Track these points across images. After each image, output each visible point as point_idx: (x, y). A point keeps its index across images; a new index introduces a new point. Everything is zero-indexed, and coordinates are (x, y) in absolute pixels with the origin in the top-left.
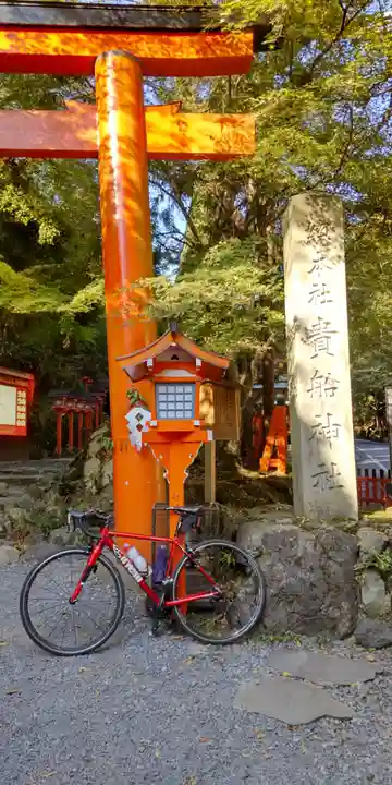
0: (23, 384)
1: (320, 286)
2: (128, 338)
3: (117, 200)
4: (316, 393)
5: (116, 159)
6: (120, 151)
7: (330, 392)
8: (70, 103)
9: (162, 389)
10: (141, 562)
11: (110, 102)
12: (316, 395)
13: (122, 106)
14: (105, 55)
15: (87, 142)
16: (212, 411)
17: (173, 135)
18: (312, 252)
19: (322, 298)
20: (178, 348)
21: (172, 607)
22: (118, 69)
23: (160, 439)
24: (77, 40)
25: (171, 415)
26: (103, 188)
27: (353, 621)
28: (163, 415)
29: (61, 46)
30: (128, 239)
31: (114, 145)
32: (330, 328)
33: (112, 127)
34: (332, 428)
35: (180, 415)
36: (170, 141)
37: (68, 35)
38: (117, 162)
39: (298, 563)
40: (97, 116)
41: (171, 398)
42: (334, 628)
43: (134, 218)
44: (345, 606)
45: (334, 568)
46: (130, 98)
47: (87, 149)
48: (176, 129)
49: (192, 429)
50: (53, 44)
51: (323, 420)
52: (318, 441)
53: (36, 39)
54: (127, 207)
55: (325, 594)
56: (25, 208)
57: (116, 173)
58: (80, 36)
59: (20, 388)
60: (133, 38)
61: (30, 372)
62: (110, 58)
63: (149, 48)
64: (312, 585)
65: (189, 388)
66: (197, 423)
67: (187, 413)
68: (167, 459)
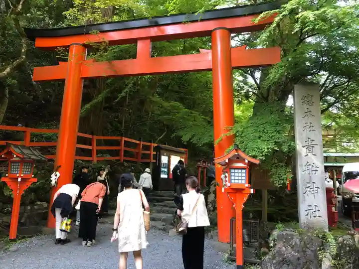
1: (309, 124)
4: (307, 172)
7: (314, 172)
9: (233, 171)
12: (307, 174)
14: (215, 29)
18: (305, 109)
19: (310, 130)
20: (238, 155)
23: (231, 191)
25: (236, 181)
28: (233, 181)
32: (313, 143)
35: (240, 182)
41: (236, 174)
47: (207, 68)
49: (245, 188)
51: (310, 185)
57: (220, 78)
65: (244, 171)
66: (247, 185)
67: (243, 182)
68: (235, 199)
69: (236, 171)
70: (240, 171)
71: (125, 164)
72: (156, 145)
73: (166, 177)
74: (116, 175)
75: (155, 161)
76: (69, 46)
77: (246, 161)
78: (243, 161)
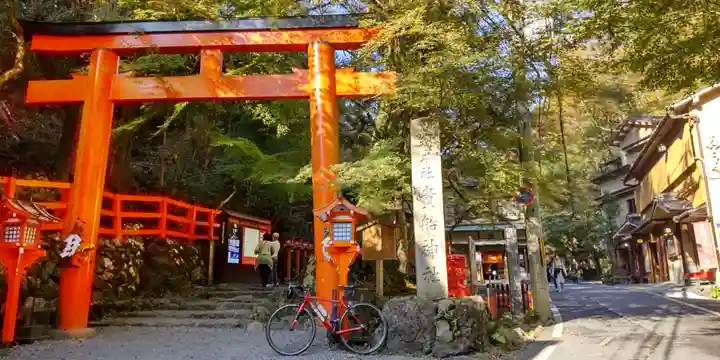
0: (263, 227)
1: (427, 170)
2: (324, 198)
3: (320, 123)
4: (425, 228)
5: (319, 101)
6: (321, 96)
7: (433, 227)
8: (295, 70)
9: (336, 226)
10: (324, 312)
11: (316, 69)
12: (425, 229)
13: (323, 72)
14: (313, 43)
15: (303, 91)
16: (380, 241)
17: (350, 85)
18: (422, 150)
19: (428, 176)
20: (342, 205)
21: (339, 335)
22: (321, 51)
23: (334, 250)
24: (298, 36)
25: (340, 239)
26: (312, 116)
27: (432, 345)
28: (336, 238)
29: (289, 39)
30: (325, 144)
31: (318, 94)
32: (433, 192)
33: (317, 84)
34: (434, 247)
35: (344, 238)
36: (349, 88)
37: (294, 32)
38: (320, 104)
39: (405, 316)
40: (309, 77)
41: (340, 230)
42: (422, 349)
43: (327, 132)
44: (428, 337)
45: (423, 317)
46: (326, 67)
47: (303, 95)
48: (353, 81)
49: (350, 245)
50: (285, 38)
51: (429, 243)
52: (426, 255)
53: (276, 36)
54: (323, 127)
55: (419, 330)
56: (268, 116)
57: (320, 109)
58: (299, 33)
59: (261, 230)
60: (328, 32)
61: (269, 219)
62: (316, 46)
63: (338, 37)
64: (412, 327)
65: (349, 225)
66: (352, 242)
67: (348, 238)
68: (338, 260)
69: (340, 225)
70: (344, 225)
71: (169, 242)
72: (219, 212)
73: (237, 261)
74: (155, 258)
75: (217, 238)
76: (90, 51)
77: (352, 212)
78: (348, 213)
